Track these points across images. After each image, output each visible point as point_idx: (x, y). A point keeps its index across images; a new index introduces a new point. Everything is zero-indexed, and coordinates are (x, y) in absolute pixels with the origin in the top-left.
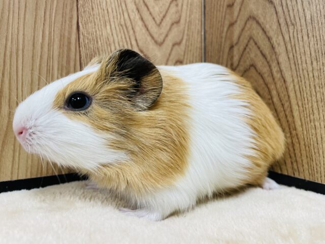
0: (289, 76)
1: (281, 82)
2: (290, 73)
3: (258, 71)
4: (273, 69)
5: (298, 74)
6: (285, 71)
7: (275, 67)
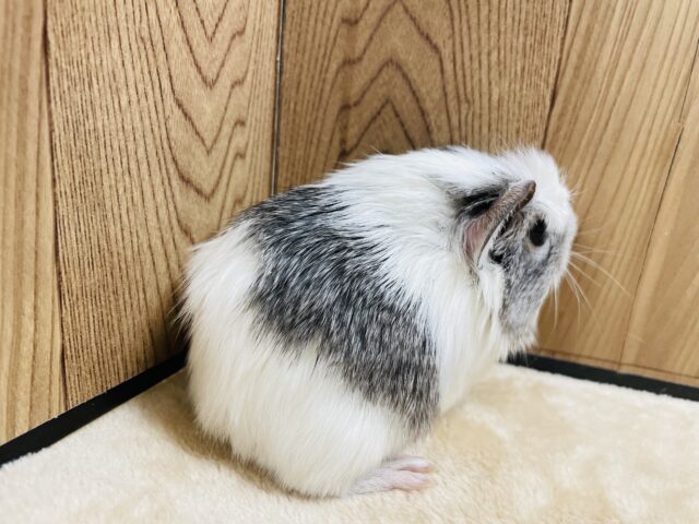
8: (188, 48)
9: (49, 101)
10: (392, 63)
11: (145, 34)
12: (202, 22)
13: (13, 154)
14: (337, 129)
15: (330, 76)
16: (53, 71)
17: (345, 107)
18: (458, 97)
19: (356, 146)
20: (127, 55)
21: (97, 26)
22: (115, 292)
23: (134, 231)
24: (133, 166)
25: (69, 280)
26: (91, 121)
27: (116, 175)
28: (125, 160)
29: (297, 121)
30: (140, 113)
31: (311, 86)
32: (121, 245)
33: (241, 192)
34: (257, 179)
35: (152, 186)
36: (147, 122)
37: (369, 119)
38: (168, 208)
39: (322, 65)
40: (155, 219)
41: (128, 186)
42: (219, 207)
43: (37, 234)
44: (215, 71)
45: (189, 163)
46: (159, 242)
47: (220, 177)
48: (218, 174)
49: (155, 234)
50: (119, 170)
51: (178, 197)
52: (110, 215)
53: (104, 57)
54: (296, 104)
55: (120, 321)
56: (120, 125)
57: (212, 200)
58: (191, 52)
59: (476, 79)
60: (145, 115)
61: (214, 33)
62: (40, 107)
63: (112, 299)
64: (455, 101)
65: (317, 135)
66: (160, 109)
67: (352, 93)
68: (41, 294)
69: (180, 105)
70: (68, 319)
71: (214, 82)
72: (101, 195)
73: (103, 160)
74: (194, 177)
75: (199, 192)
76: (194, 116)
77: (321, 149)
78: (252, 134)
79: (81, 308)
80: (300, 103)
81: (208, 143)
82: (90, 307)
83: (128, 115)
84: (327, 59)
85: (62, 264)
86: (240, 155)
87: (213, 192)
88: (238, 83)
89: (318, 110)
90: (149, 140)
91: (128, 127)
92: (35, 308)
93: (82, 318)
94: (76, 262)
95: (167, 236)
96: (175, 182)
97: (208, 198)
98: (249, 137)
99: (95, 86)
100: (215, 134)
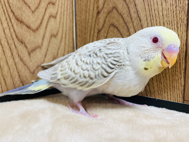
0: (144, 16)
1: (137, 21)
2: (144, 13)
3: (120, 12)
4: (131, 10)
5: (151, 14)
6: (140, 11)
7: (132, 9)
14: (95, 2)
33: (55, 32)
34: (65, 28)
38: (10, 30)
42: (42, 36)
45: (22, 15)
47: (41, 23)
48: (40, 22)
74: (25, 21)
75: (29, 27)
77: (90, 13)
78: (60, 9)
87: (37, 29)
96: (13, 20)
97: (34, 31)
98: (58, 10)
100: (36, 5)
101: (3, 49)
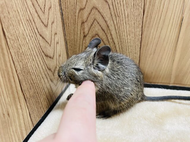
8: (39, 18)
9: (9, 49)
10: (94, 8)
11: (28, 19)
12: (41, 8)
13: (5, 68)
14: (82, 29)
15: (77, 14)
16: (8, 40)
17: (83, 23)
18: (115, 16)
19: (88, 33)
20: (25, 27)
21: (15, 21)
22: (38, 93)
23: (38, 75)
24: (34, 58)
25: (26, 95)
26: (21, 50)
27: (30, 62)
28: (31, 57)
29: (70, 29)
30: (32, 42)
31: (72, 18)
32: (36, 80)
33: (60, 53)
35: (40, 61)
36: (34, 44)
37: (90, 25)
38: (44, 65)
39: (74, 11)
40: (42, 70)
41: (34, 64)
42: (56, 60)
43: (16, 87)
44: (47, 22)
45: (46, 51)
46: (44, 75)
47: (54, 51)
49: (43, 73)
50: (31, 60)
51: (46, 61)
52: (32, 74)
53: (19, 30)
54: (68, 24)
55: (40, 99)
56: (28, 48)
57: (54, 58)
58: (40, 18)
59: (120, 9)
60: (33, 42)
61: (44, 11)
62: (8, 52)
63: (37, 95)
64: (115, 17)
65: (76, 32)
66: (37, 39)
67: (84, 18)
68: (21, 102)
69: (41, 36)
70: (29, 105)
71: (47, 25)
72: (28, 69)
73: (26, 60)
74: (49, 54)
75: (50, 57)
76: (45, 37)
77: (78, 36)
78: (59, 36)
79: (31, 101)
80: (70, 23)
81: (49, 43)
82: (33, 100)
83: (29, 44)
84: (75, 9)
85: (24, 92)
86: (58, 43)
87: (54, 56)
88: (53, 23)
89: (75, 25)
90: (36, 49)
91: (30, 48)
92: (21, 106)
93: (32, 103)
94: (27, 90)
95: (46, 73)
96: (45, 58)
99: (19, 39)
100: (51, 40)
101: (44, 81)
